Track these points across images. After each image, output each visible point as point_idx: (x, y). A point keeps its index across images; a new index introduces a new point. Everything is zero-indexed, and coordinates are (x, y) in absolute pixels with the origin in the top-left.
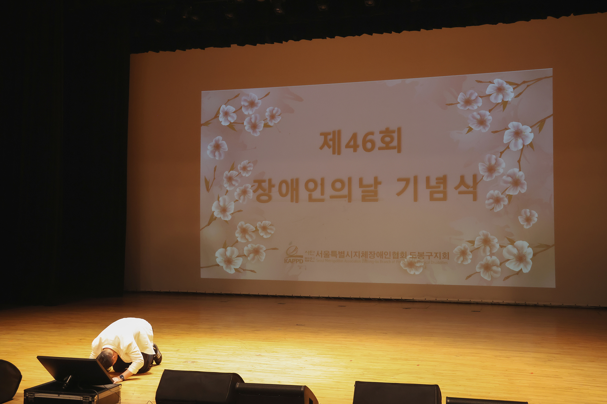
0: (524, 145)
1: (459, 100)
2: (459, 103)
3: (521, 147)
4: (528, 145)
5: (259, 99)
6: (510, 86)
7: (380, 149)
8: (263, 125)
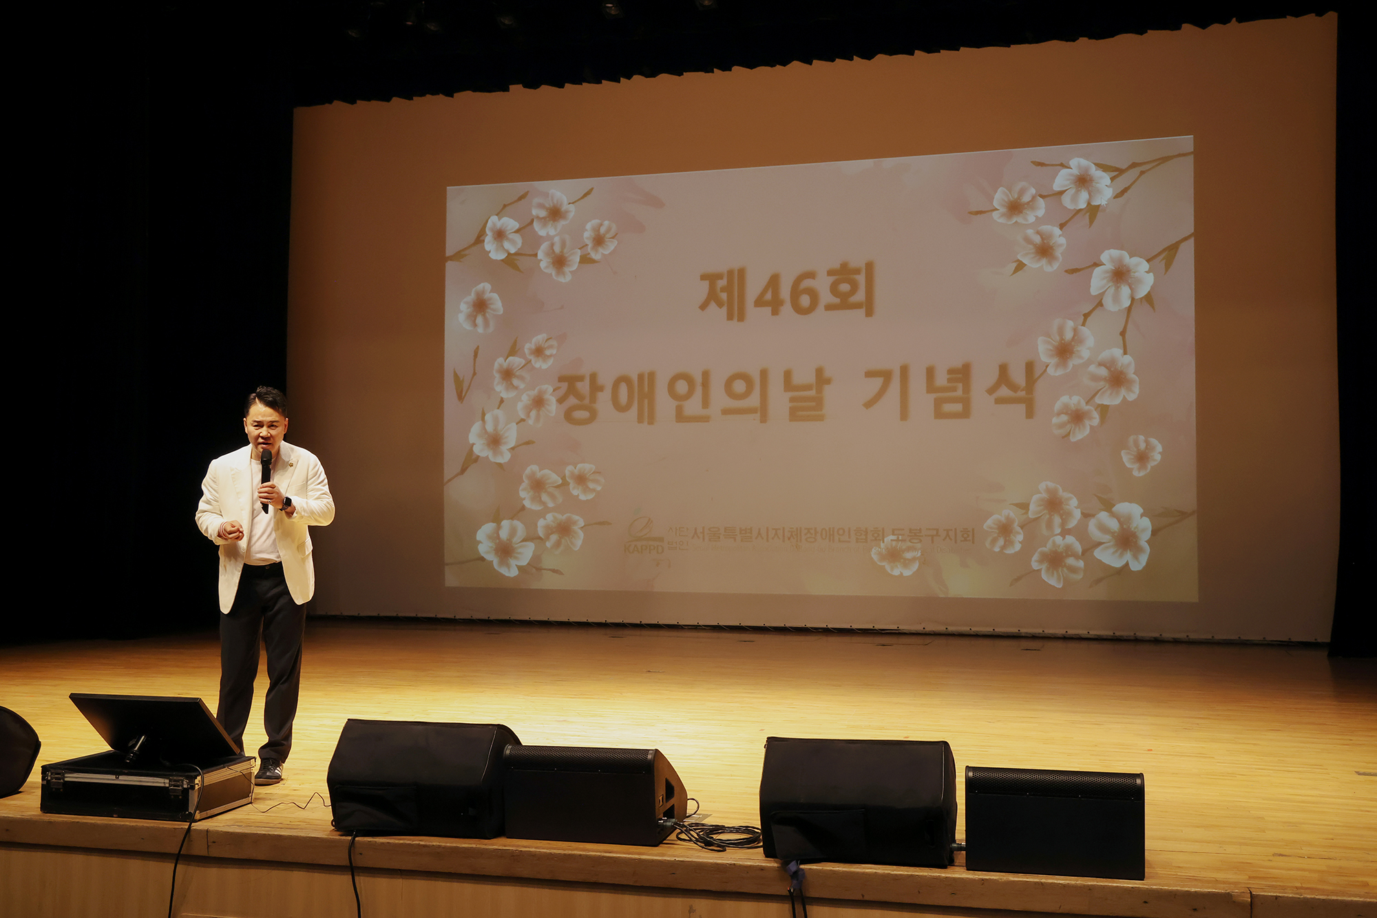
0: (1133, 299)
1: (996, 204)
2: (997, 209)
3: (1127, 303)
4: (1141, 299)
5: (569, 204)
6: (1104, 174)
7: (829, 307)
8: (578, 259)
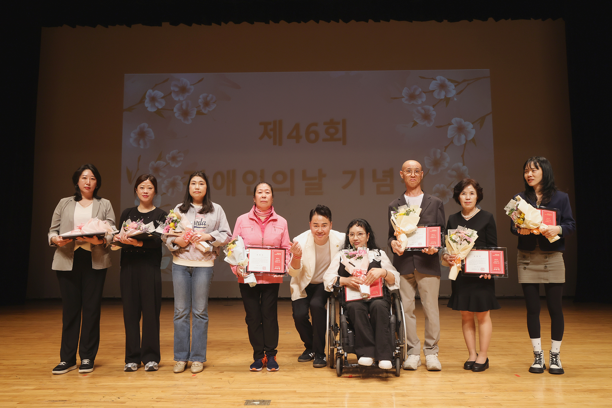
0: (466, 141)
1: (403, 95)
2: (404, 97)
3: (464, 142)
4: (470, 140)
5: (191, 85)
6: (451, 84)
7: (325, 140)
8: (195, 113)
